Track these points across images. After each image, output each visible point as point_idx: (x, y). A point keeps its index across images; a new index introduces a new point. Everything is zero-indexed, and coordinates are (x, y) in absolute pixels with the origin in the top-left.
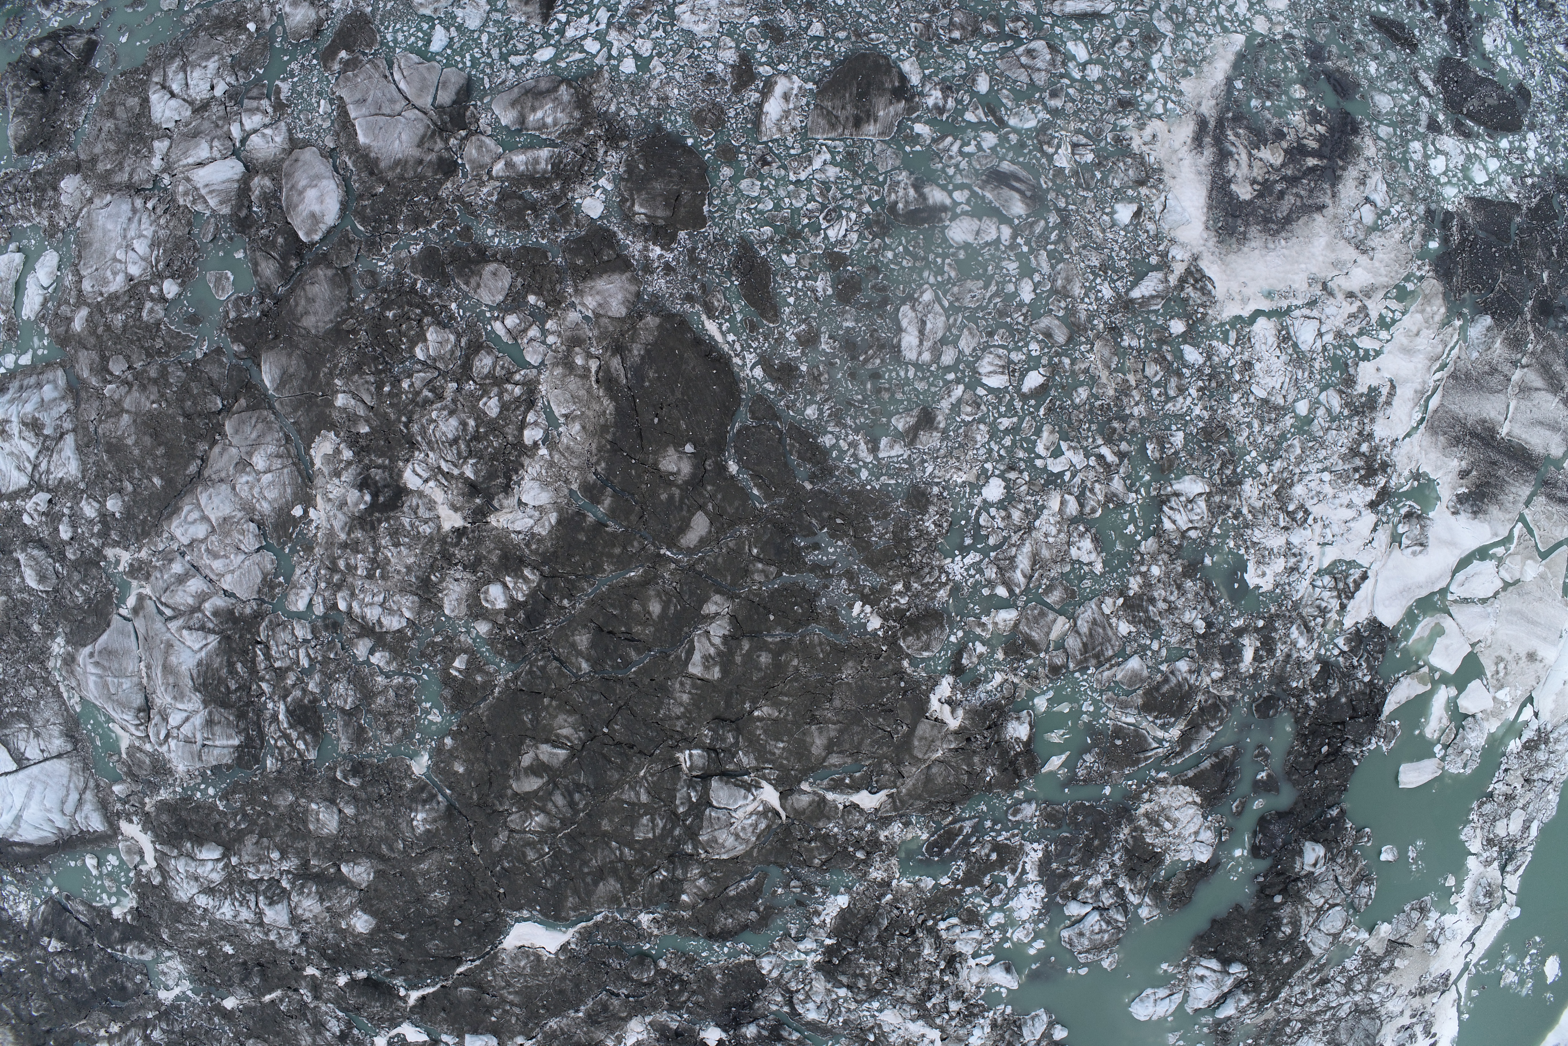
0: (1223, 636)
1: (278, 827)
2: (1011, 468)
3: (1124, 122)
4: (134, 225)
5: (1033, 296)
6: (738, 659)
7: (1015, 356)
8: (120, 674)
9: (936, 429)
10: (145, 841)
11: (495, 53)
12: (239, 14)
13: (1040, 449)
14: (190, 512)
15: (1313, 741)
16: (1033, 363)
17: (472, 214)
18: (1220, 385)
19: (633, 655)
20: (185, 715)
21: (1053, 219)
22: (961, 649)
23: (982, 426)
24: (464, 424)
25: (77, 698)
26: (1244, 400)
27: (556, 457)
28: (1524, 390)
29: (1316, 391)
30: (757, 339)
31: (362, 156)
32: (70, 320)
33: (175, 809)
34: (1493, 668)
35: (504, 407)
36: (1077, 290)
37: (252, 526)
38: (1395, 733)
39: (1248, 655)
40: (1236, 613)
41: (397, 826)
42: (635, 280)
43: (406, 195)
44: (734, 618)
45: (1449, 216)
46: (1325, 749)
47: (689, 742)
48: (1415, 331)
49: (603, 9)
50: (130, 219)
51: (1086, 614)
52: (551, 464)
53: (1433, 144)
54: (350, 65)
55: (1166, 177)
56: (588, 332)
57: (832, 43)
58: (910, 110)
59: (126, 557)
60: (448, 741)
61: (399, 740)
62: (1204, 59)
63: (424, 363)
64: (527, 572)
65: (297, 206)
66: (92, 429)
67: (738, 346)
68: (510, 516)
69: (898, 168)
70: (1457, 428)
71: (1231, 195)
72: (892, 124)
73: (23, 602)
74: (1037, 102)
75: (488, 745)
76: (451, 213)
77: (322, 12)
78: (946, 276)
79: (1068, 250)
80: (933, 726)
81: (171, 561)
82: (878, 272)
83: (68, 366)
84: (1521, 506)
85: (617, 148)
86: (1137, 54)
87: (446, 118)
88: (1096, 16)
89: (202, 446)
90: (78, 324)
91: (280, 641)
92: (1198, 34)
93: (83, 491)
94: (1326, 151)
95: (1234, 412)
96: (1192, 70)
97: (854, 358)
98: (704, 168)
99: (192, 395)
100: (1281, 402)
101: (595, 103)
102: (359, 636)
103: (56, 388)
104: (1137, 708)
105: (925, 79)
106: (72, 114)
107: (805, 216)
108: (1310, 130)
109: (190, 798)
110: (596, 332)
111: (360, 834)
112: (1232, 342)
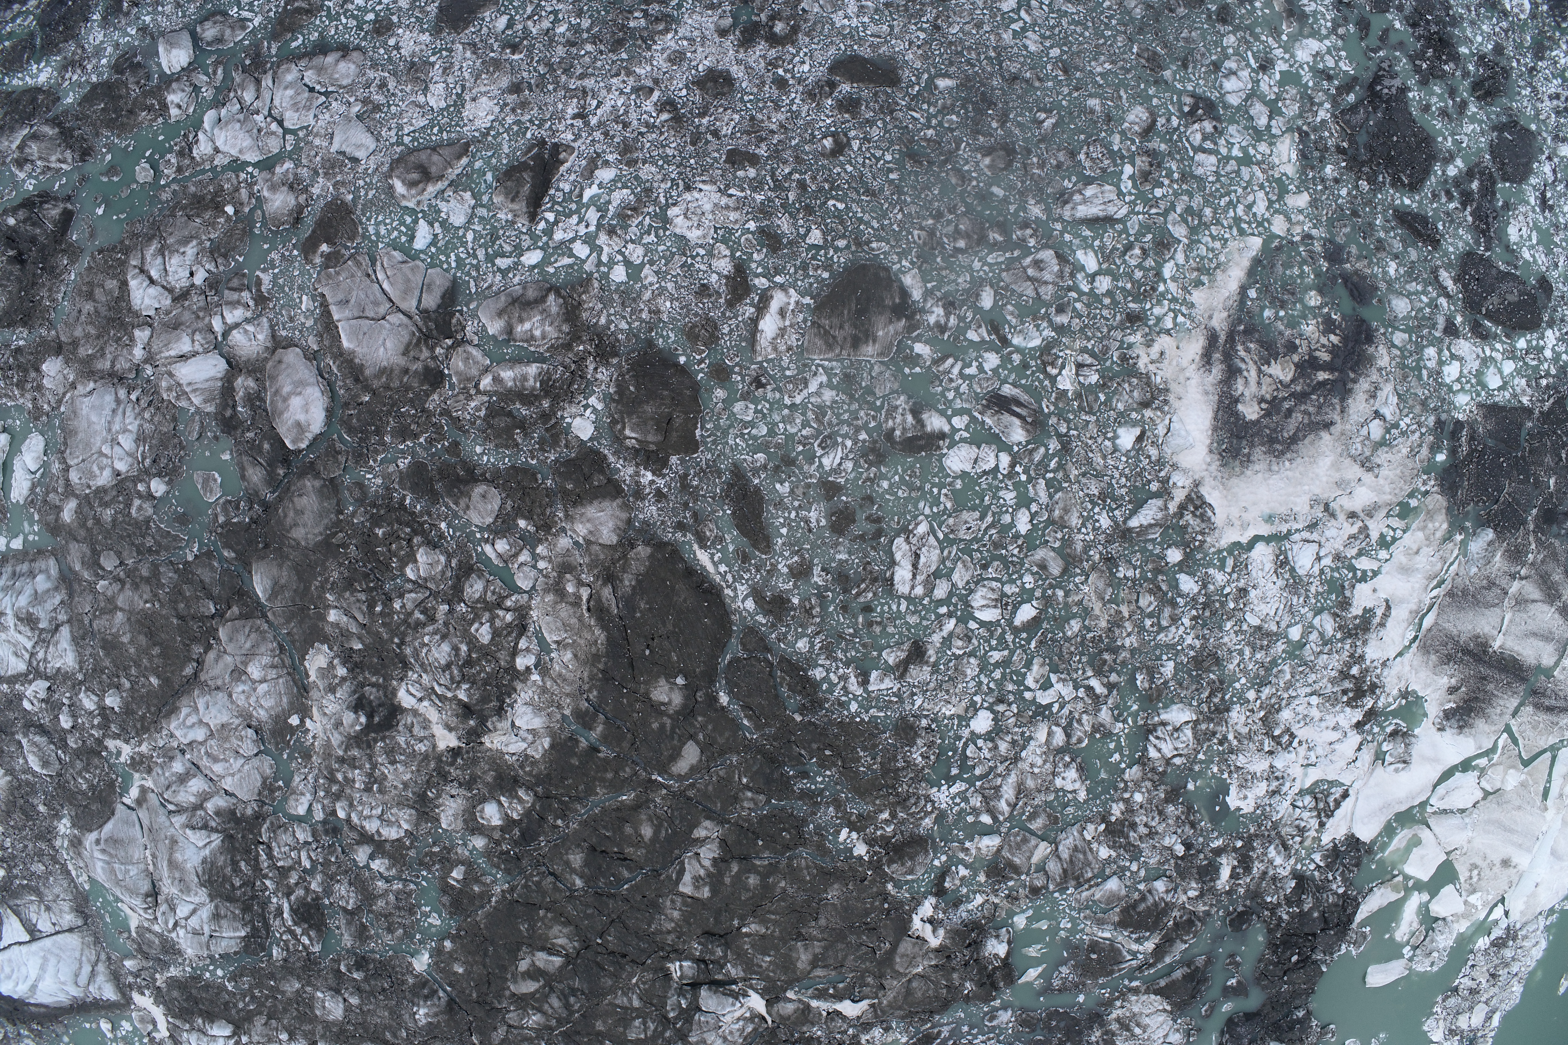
0: (1202, 856)
1: (285, 1010)
2: (1000, 701)
3: (1132, 339)
4: (119, 418)
5: (1029, 527)
6: (727, 880)
7: (1009, 589)
8: (127, 861)
9: (927, 662)
10: (158, 1013)
11: (481, 254)
12: (216, 194)
13: (1030, 682)
14: (188, 715)
15: (1283, 952)
16: (1026, 596)
17: (460, 429)
18: (1214, 613)
19: (626, 874)
20: (192, 907)
21: (1054, 445)
22: (944, 872)
23: (972, 660)
24: (456, 649)
25: (85, 877)
26: (1236, 628)
27: (549, 684)
28: (1521, 602)
29: (1310, 615)
30: (749, 571)
31: (347, 361)
32: (59, 509)
33: (186, 987)
34: (1467, 874)
35: (496, 633)
36: (1074, 521)
37: (250, 732)
38: (1365, 938)
39: (1225, 873)
40: (1216, 834)
41: (400, 1016)
42: (626, 507)
43: (392, 406)
44: (723, 842)
45: (1459, 425)
46: (1295, 958)
47: (679, 954)
48: (1415, 548)
49: (592, 209)
50: (114, 411)
51: (1068, 841)
52: (544, 690)
53: (1449, 349)
54: (332, 260)
55: (1171, 398)
56: (578, 558)
57: (831, 252)
58: (911, 328)
59: (126, 751)
60: (448, 944)
61: (401, 939)
62: (1218, 266)
63: (414, 582)
64: (521, 793)
65: (281, 414)
66: (87, 622)
67: (729, 577)
68: (504, 738)
69: (897, 392)
70: (1450, 646)
71: (1237, 415)
72: (891, 343)
73: (28, 783)
74: (1043, 319)
75: (486, 950)
76: (438, 428)
77: (302, 199)
78: (942, 507)
79: (1067, 478)
80: (914, 944)
81: (172, 759)
82: (873, 503)
83: (59, 554)
84: (1507, 717)
85: (607, 364)
86: (1150, 262)
87: (432, 325)
88: (1109, 220)
89: (198, 649)
90: (67, 515)
91: (282, 843)
92: (1213, 238)
93: (81, 683)
94: (1339, 362)
95: (1226, 639)
96: (1205, 279)
97: (846, 591)
98: (695, 387)
99: (185, 597)
100: (1274, 628)
101: (584, 315)
102: (359, 843)
103: (49, 577)
104: (1113, 924)
105: (928, 294)
106: (50, 290)
107: (799, 443)
108: (1324, 340)
109: (199, 978)
110: (587, 560)
111: (365, 1021)
112: (1228, 569)
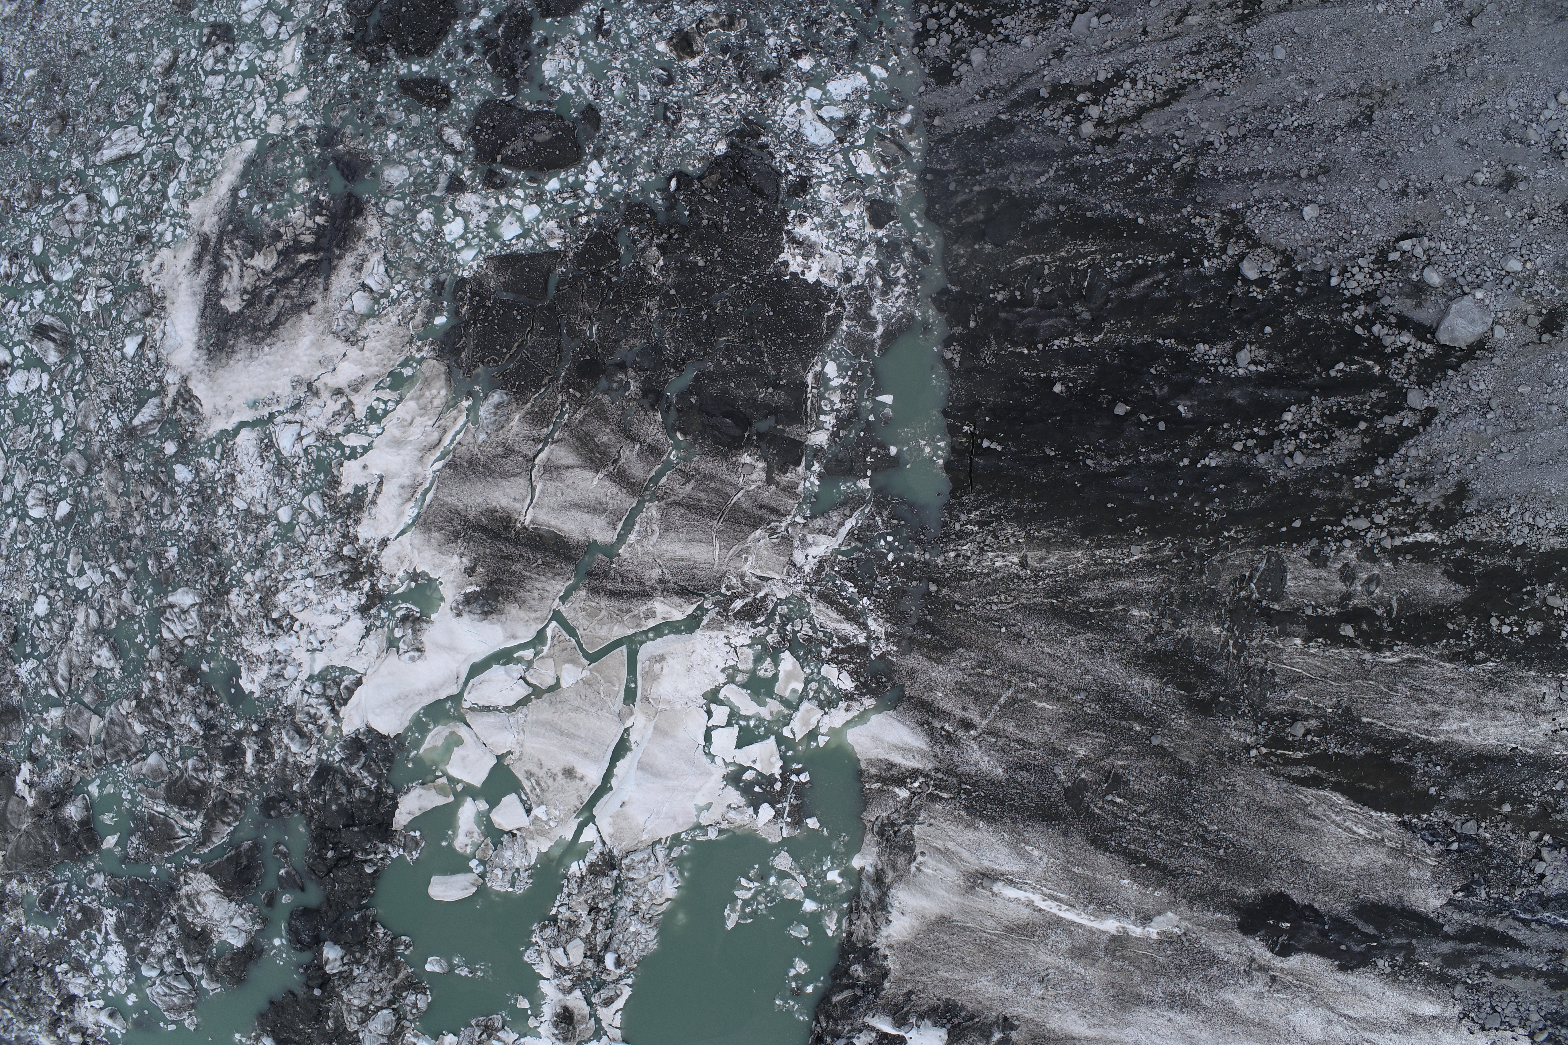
0: (225, 738)
2: (51, 587)
5: (64, 434)
7: (52, 489)
13: (71, 570)
18: (207, 499)
22: (32, 740)
23: (32, 553)
26: (228, 513)
34: (529, 783)
36: (92, 425)
38: (416, 844)
39: (249, 758)
40: (235, 717)
46: (329, 854)
48: (409, 419)
55: (167, 303)
70: (456, 522)
71: (222, 310)
84: (554, 602)
94: (324, 242)
95: (220, 524)
96: (202, 190)
100: (261, 511)
104: (165, 799)
108: (309, 223)
112: (217, 457)
